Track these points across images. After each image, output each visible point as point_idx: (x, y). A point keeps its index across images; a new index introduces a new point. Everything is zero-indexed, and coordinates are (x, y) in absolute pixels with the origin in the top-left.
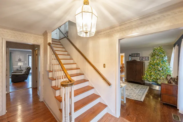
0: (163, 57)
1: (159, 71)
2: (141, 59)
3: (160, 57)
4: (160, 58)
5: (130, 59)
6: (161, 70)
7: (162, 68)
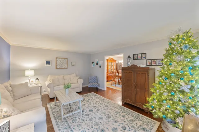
0: (194, 57)
1: (182, 92)
2: (148, 64)
3: (185, 57)
4: (184, 60)
5: (129, 64)
6: (187, 90)
7: (189, 87)
